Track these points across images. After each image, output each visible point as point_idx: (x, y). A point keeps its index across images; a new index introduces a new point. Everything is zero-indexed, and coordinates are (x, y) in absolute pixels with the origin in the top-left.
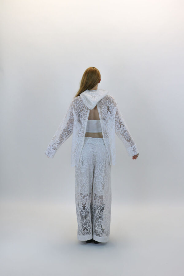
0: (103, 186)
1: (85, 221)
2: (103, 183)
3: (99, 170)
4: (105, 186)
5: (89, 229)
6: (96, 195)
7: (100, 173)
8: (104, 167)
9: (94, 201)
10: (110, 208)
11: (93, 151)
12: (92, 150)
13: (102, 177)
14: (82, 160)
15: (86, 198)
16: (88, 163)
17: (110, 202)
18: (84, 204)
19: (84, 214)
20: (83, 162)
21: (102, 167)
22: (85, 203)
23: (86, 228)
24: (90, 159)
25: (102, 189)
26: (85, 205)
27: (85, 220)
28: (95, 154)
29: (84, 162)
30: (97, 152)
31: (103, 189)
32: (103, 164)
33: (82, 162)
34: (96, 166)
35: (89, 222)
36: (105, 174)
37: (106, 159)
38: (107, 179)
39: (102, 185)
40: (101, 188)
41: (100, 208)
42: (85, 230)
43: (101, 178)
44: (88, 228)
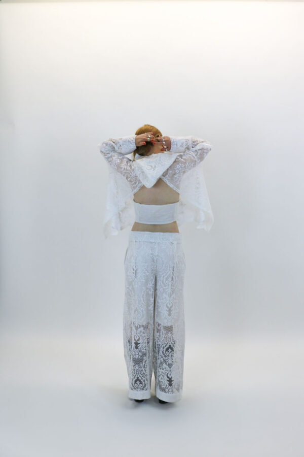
0: (170, 310)
1: (137, 367)
2: (168, 305)
3: (162, 284)
4: (171, 311)
5: (144, 381)
6: (159, 325)
7: (164, 289)
8: (170, 279)
9: (157, 334)
10: (183, 347)
11: (151, 254)
12: (151, 252)
13: (167, 296)
14: (135, 269)
15: (139, 330)
16: (145, 273)
17: (183, 336)
18: (136, 340)
19: (137, 357)
20: (136, 271)
21: (167, 279)
22: (138, 338)
23: (140, 378)
24: (148, 266)
25: (167, 315)
26: (138, 342)
27: (137, 365)
28: (155, 258)
29: (138, 272)
30: (158, 255)
31: (170, 315)
32: (168, 275)
33: (134, 272)
34: (158, 279)
35: (143, 369)
36: (173, 292)
37: (174, 267)
38: (175, 299)
39: (168, 309)
40: (166, 313)
41: (165, 346)
42: (138, 382)
43: (165, 298)
44: (142, 379)
